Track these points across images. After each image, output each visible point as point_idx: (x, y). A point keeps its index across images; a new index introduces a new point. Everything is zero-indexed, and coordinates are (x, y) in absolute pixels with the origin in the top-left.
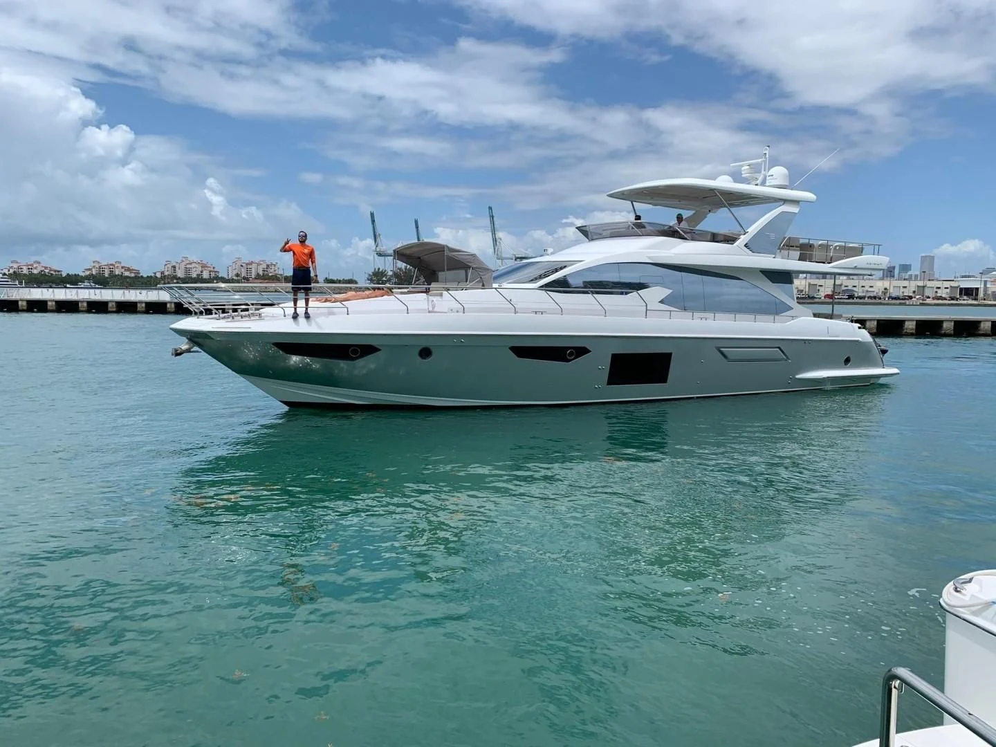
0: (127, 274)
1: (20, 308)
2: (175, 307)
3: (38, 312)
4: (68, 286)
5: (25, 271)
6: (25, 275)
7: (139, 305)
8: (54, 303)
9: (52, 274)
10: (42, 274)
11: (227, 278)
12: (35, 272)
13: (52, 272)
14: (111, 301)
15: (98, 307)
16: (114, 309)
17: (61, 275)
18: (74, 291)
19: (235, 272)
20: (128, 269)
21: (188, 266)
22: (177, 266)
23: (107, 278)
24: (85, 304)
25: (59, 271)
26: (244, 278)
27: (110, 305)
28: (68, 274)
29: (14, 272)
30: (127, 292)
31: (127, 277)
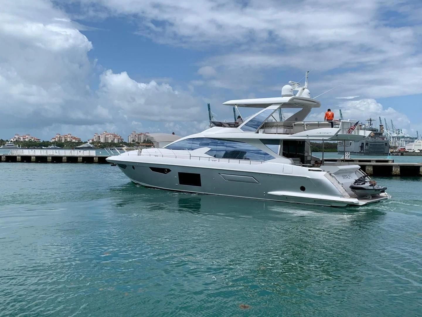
0: (74, 141)
1: (17, 160)
2: (98, 159)
3: (26, 162)
4: (43, 147)
5: (22, 140)
6: (22, 142)
7: (79, 158)
8: (35, 158)
9: (35, 141)
10: (30, 141)
11: (128, 143)
12: (27, 140)
14: (64, 156)
15: (57, 160)
16: (66, 161)
17: (40, 141)
18: (45, 151)
19: (132, 139)
20: (75, 138)
21: (107, 136)
22: (101, 136)
23: (64, 143)
24: (51, 158)
26: (137, 143)
27: (64, 158)
28: (43, 141)
29: (16, 140)
30: (73, 151)
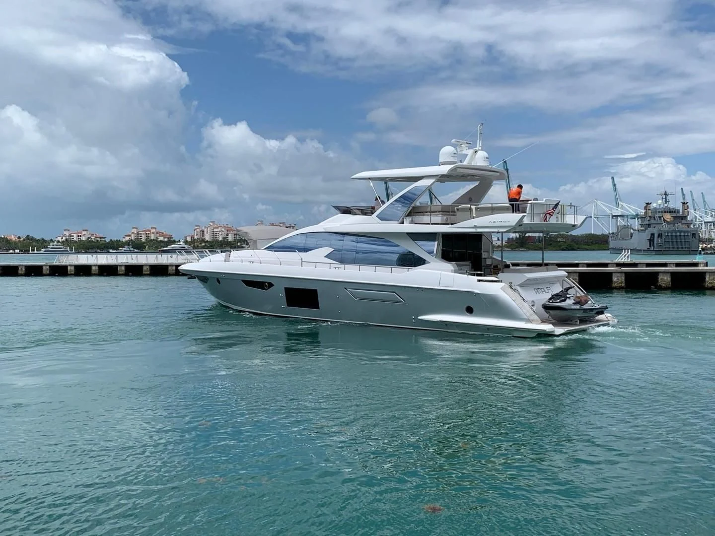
0: (161, 238)
1: (69, 273)
3: (84, 275)
4: (111, 251)
5: (75, 238)
6: (75, 242)
7: (170, 268)
8: (97, 268)
10: (89, 241)
12: (83, 238)
13: (98, 239)
14: (146, 265)
15: (134, 271)
16: (149, 273)
17: (105, 241)
18: (114, 256)
20: (162, 234)
21: (215, 230)
22: (205, 230)
23: (144, 243)
24: (123, 268)
25: (103, 238)
27: (145, 268)
28: (111, 240)
29: (66, 240)
30: (159, 256)
31: (161, 241)
